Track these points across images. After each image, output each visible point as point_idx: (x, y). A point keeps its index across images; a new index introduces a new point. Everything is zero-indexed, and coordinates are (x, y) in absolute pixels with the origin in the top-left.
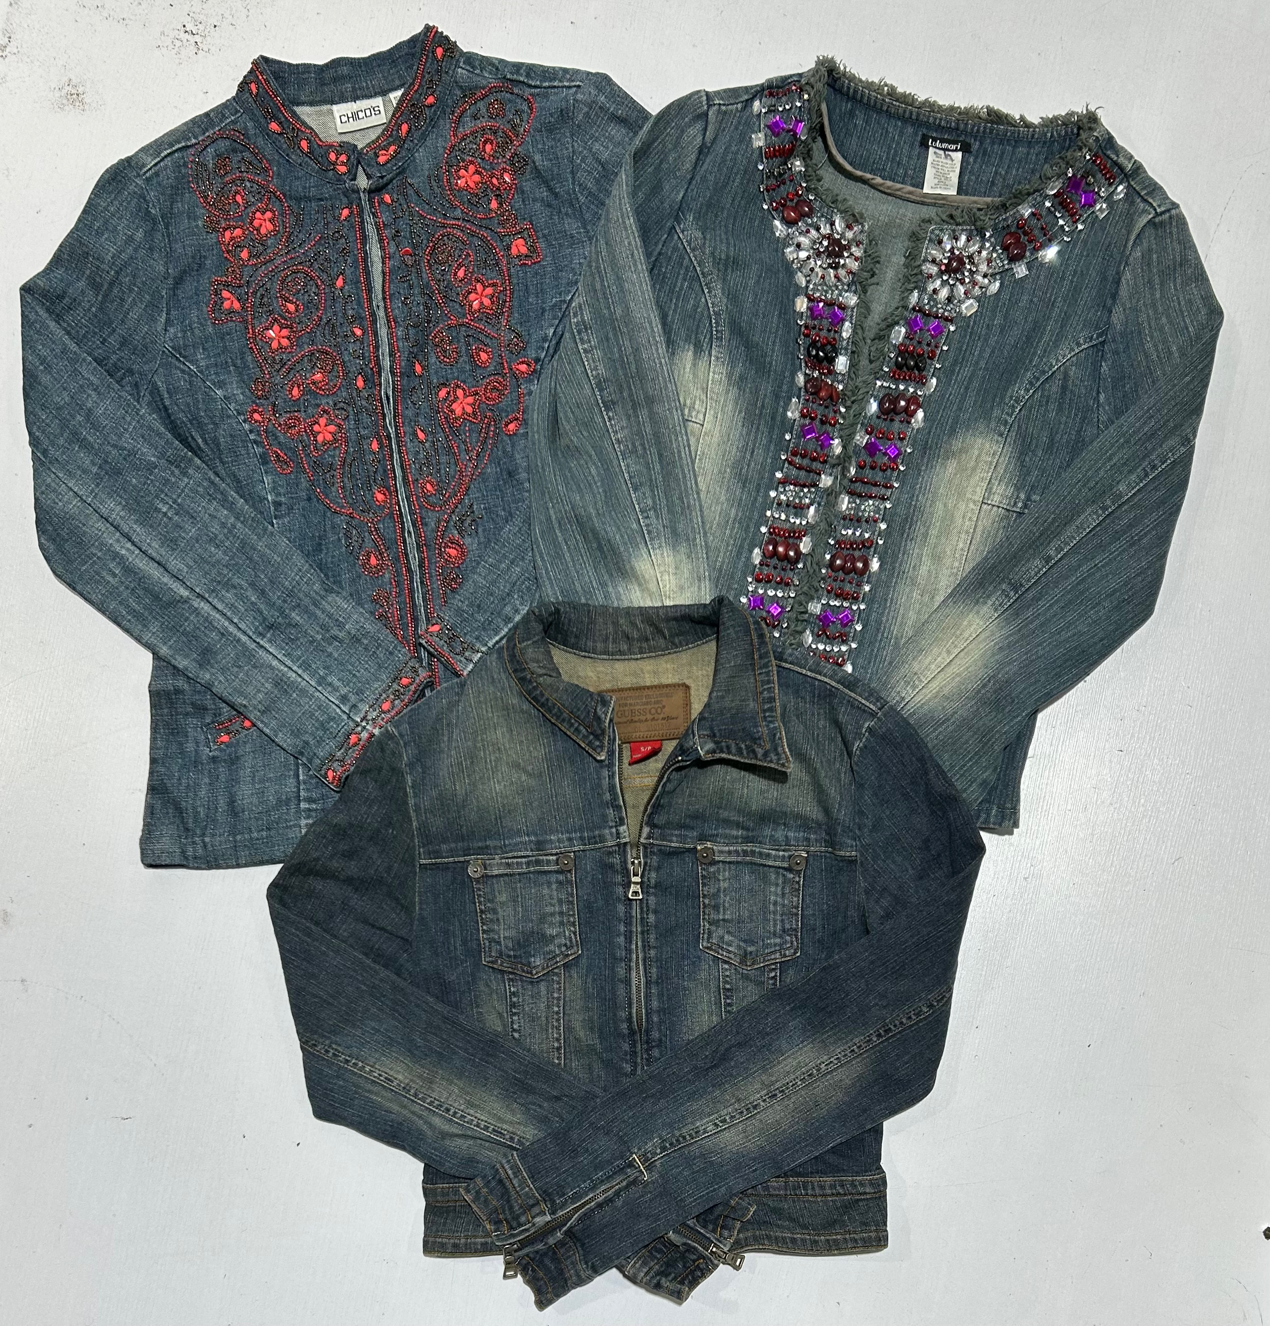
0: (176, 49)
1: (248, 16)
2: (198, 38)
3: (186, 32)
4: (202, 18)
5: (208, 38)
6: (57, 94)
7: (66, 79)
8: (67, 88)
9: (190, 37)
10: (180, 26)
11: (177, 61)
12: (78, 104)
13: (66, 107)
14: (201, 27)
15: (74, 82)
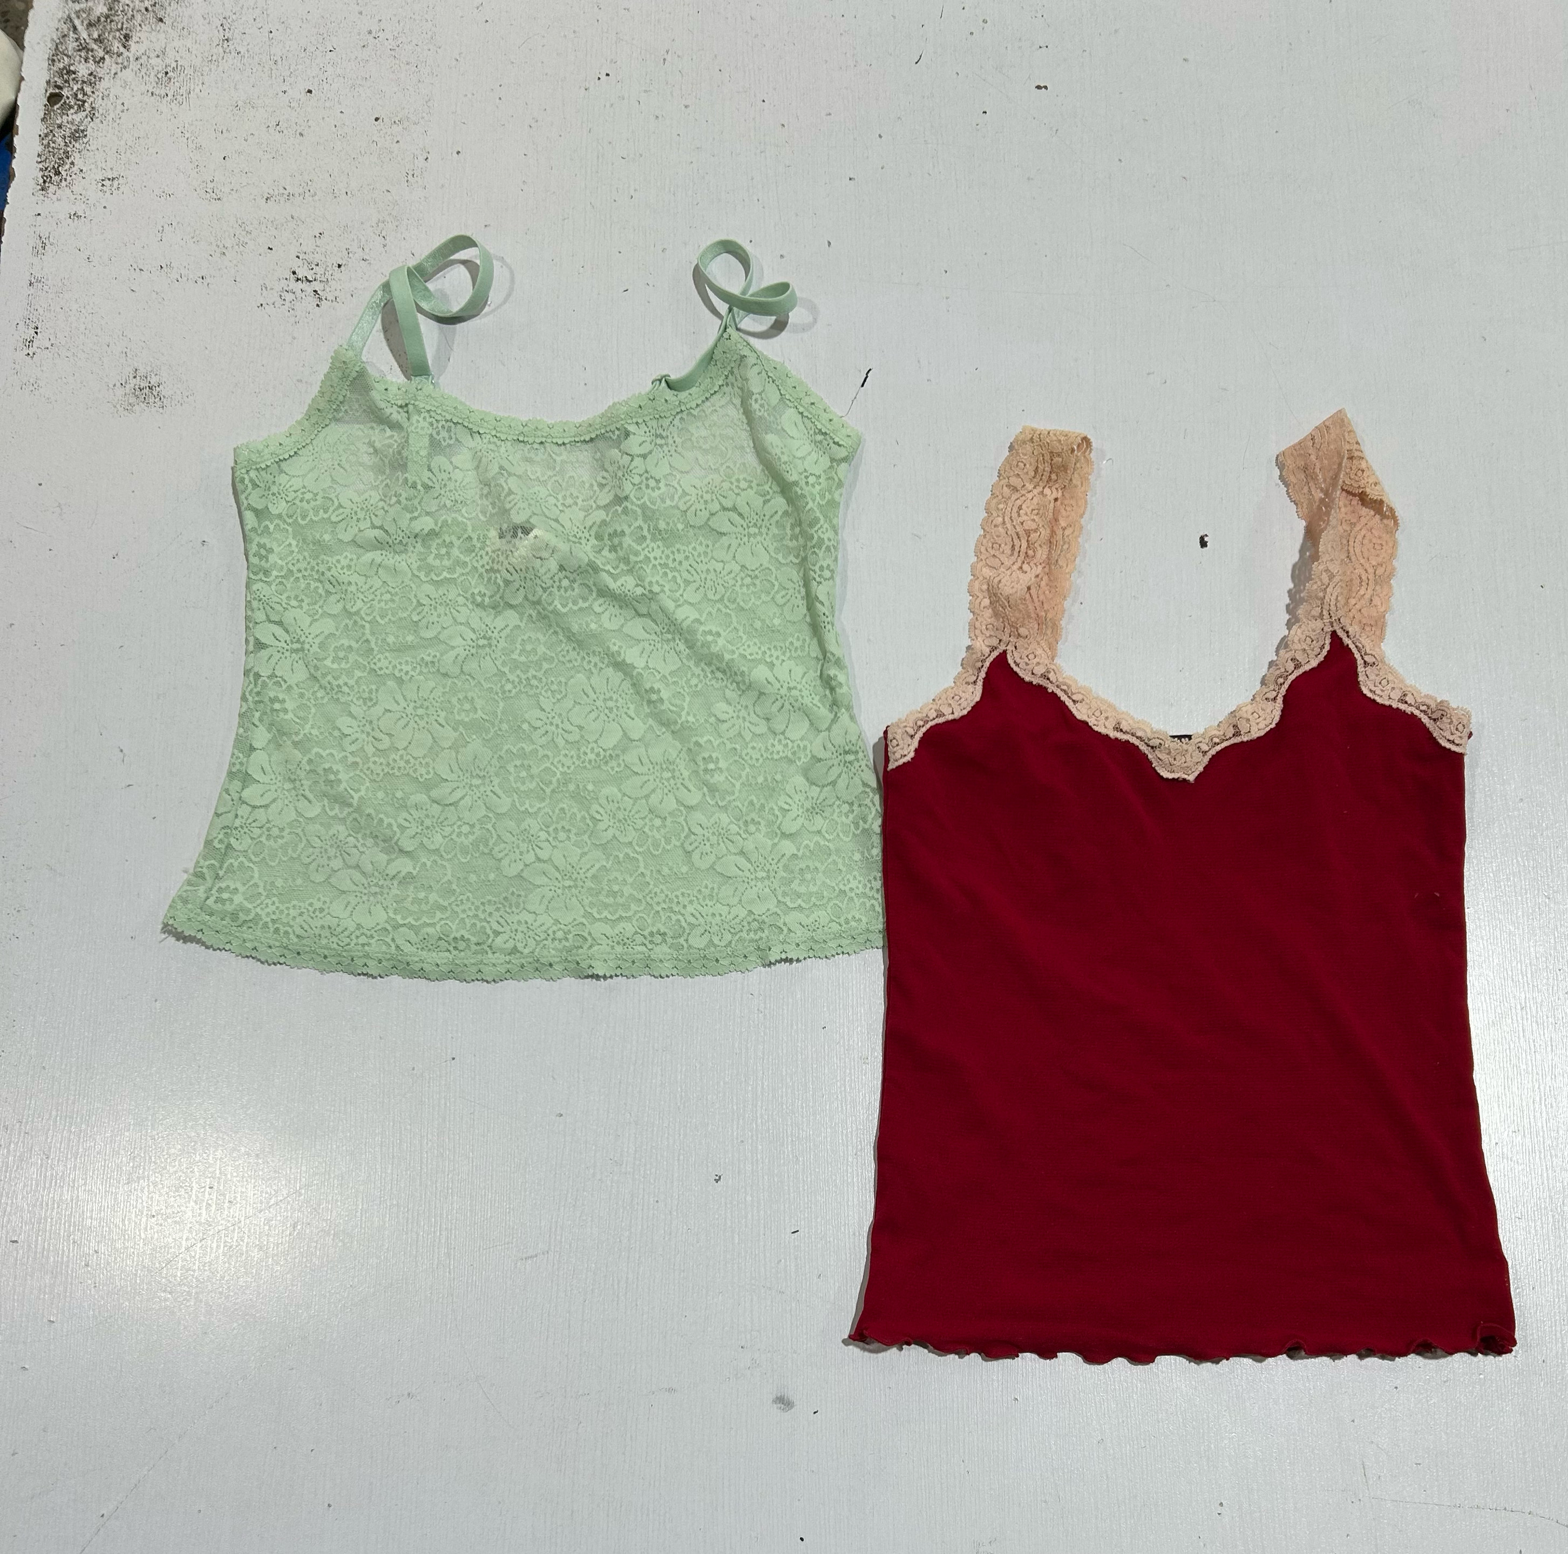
0: (287, 303)
1: (384, 246)
2: (317, 286)
3: (298, 280)
4: (317, 258)
5: (331, 283)
6: (120, 392)
7: (131, 370)
8: (133, 381)
9: (304, 286)
10: (288, 274)
11: (293, 320)
12: (152, 400)
13: (136, 407)
14: (316, 269)
15: (142, 372)
